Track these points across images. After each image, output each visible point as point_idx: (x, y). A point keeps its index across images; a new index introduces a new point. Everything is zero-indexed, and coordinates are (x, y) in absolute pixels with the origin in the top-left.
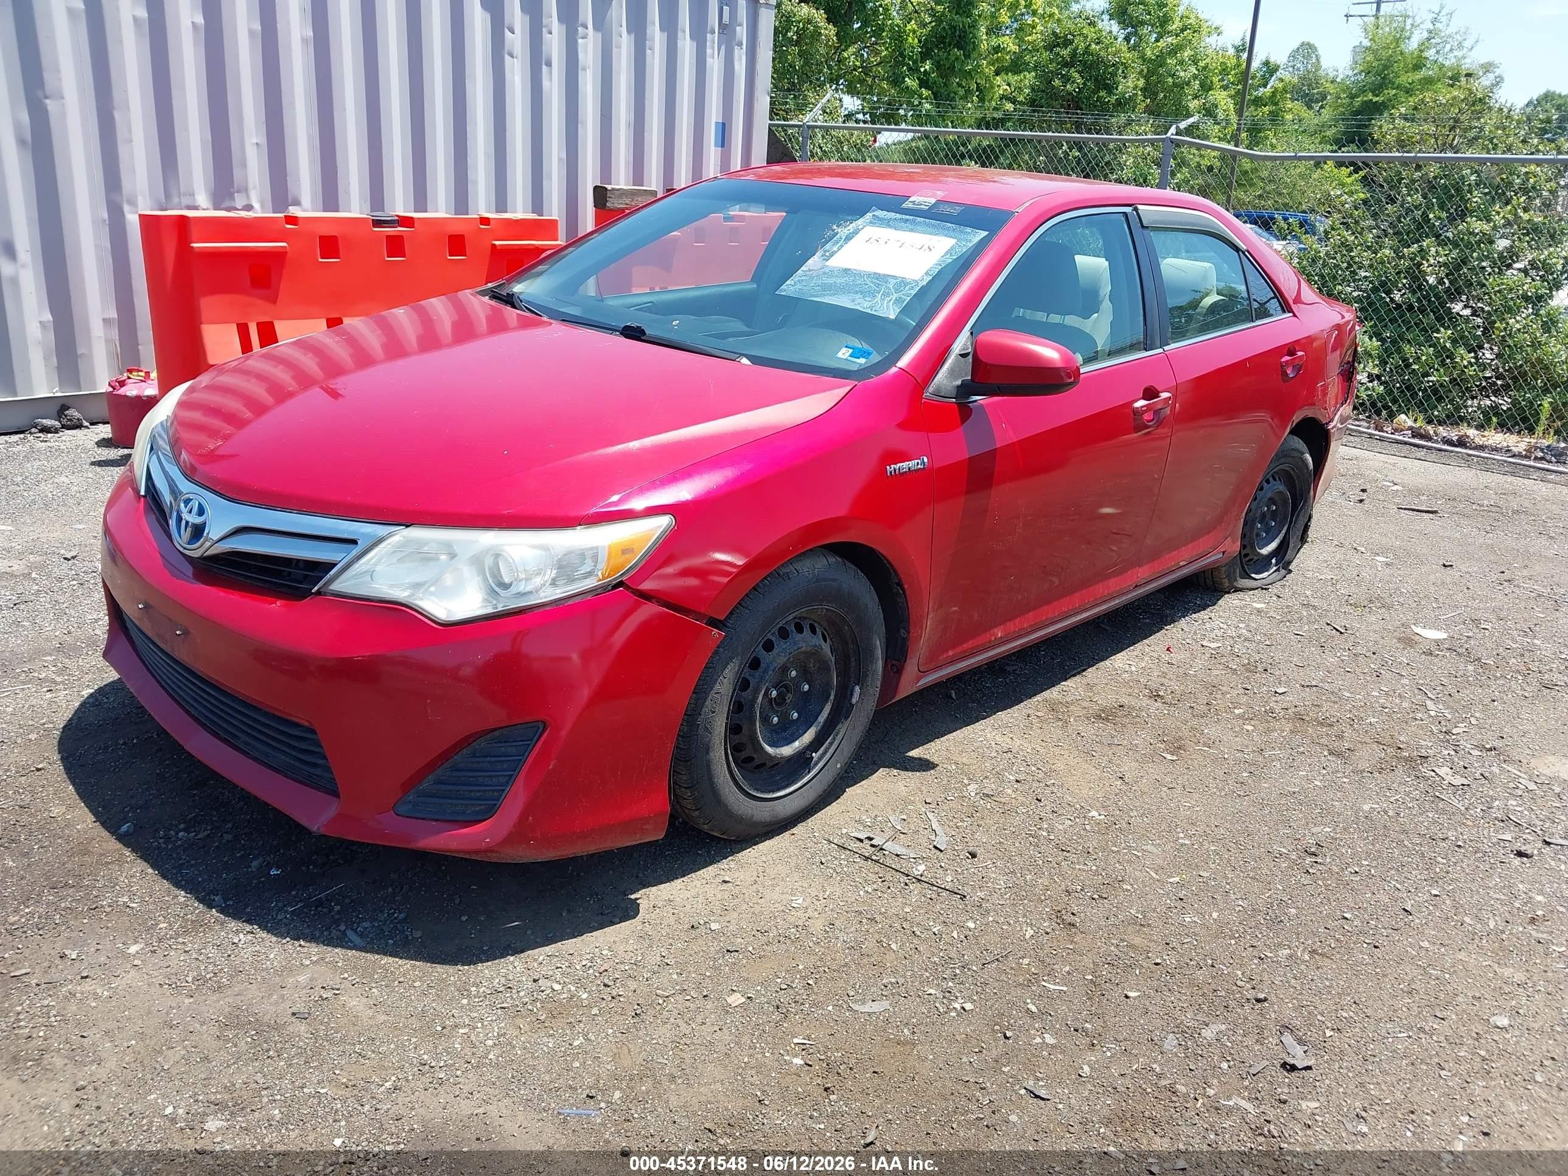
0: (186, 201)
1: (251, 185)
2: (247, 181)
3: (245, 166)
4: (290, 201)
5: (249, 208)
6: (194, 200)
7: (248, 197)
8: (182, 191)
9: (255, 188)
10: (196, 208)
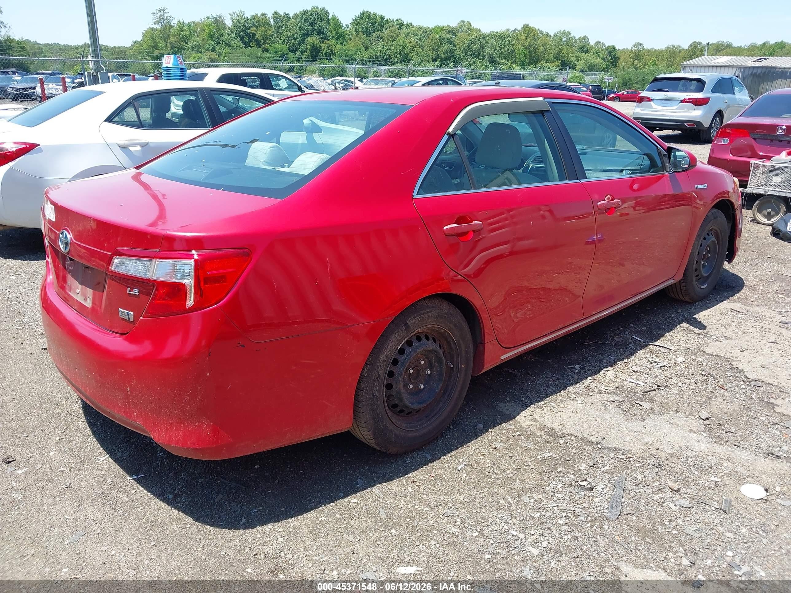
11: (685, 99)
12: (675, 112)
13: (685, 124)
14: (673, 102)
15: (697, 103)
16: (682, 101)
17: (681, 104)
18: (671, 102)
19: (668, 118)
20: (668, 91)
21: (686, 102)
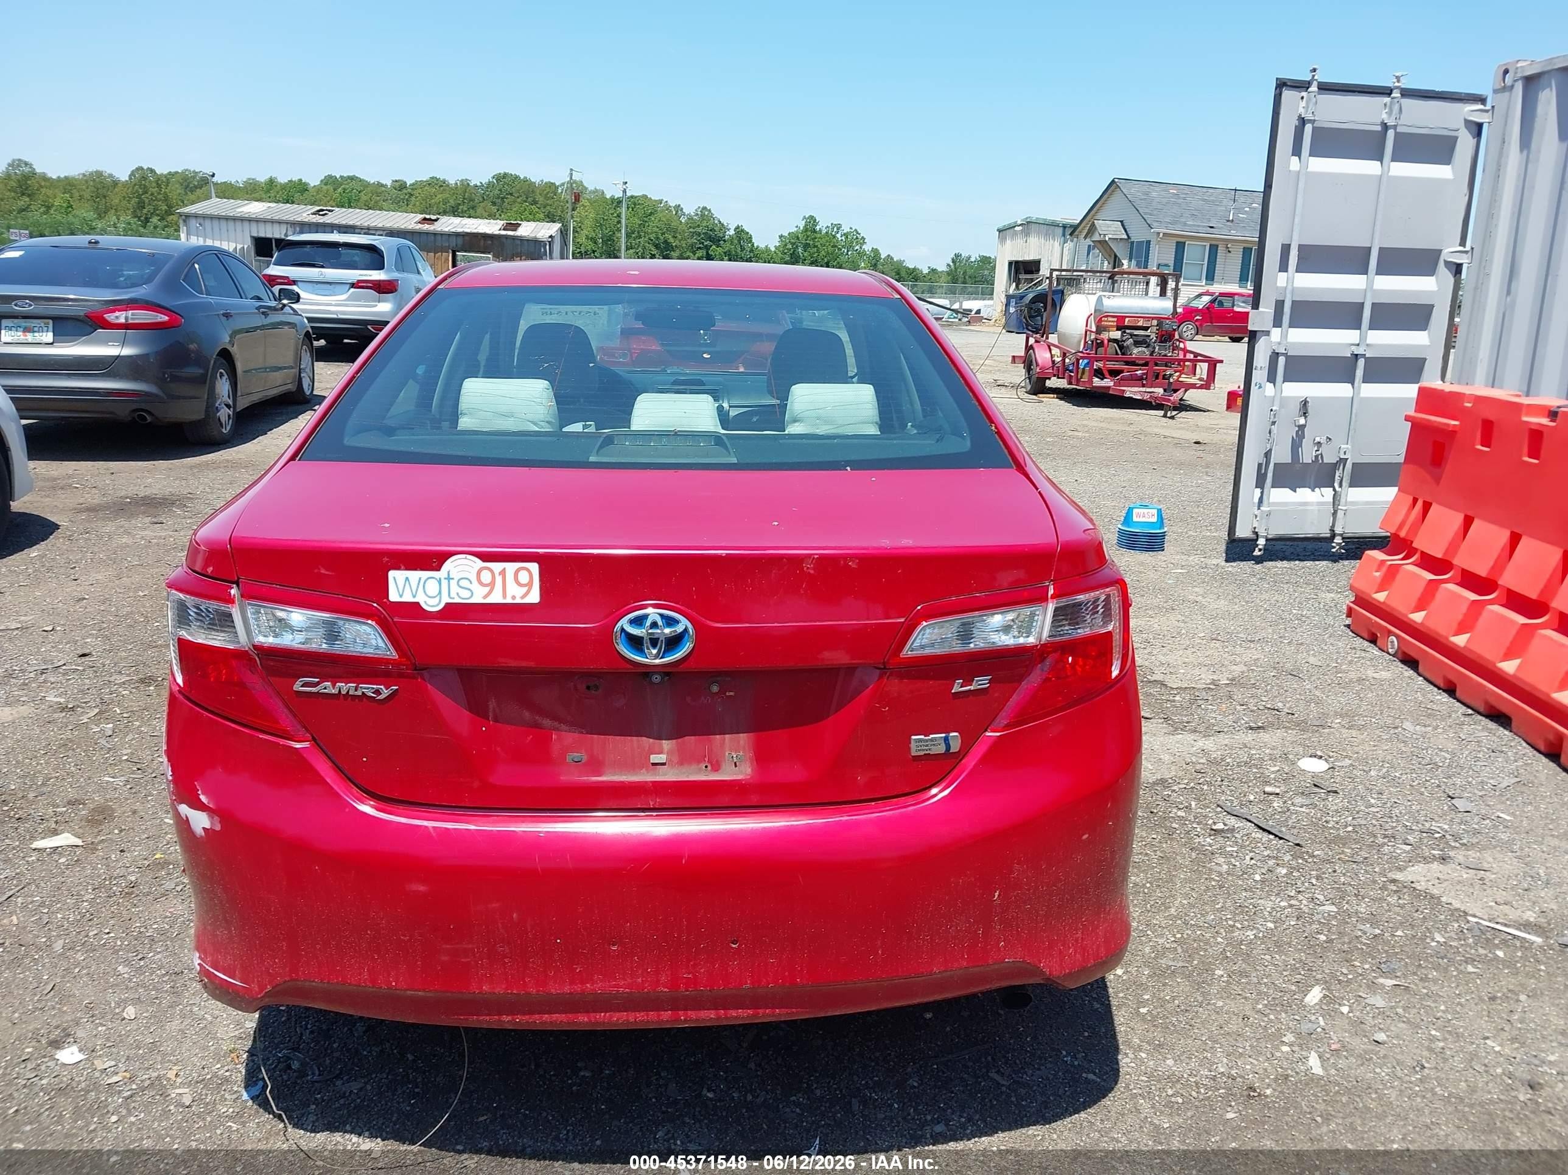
11: (359, 281)
12: (346, 305)
13: (369, 327)
14: (338, 286)
15: (384, 288)
16: (353, 285)
17: (352, 290)
18: (333, 286)
19: (335, 316)
20: (322, 267)
21: (362, 287)
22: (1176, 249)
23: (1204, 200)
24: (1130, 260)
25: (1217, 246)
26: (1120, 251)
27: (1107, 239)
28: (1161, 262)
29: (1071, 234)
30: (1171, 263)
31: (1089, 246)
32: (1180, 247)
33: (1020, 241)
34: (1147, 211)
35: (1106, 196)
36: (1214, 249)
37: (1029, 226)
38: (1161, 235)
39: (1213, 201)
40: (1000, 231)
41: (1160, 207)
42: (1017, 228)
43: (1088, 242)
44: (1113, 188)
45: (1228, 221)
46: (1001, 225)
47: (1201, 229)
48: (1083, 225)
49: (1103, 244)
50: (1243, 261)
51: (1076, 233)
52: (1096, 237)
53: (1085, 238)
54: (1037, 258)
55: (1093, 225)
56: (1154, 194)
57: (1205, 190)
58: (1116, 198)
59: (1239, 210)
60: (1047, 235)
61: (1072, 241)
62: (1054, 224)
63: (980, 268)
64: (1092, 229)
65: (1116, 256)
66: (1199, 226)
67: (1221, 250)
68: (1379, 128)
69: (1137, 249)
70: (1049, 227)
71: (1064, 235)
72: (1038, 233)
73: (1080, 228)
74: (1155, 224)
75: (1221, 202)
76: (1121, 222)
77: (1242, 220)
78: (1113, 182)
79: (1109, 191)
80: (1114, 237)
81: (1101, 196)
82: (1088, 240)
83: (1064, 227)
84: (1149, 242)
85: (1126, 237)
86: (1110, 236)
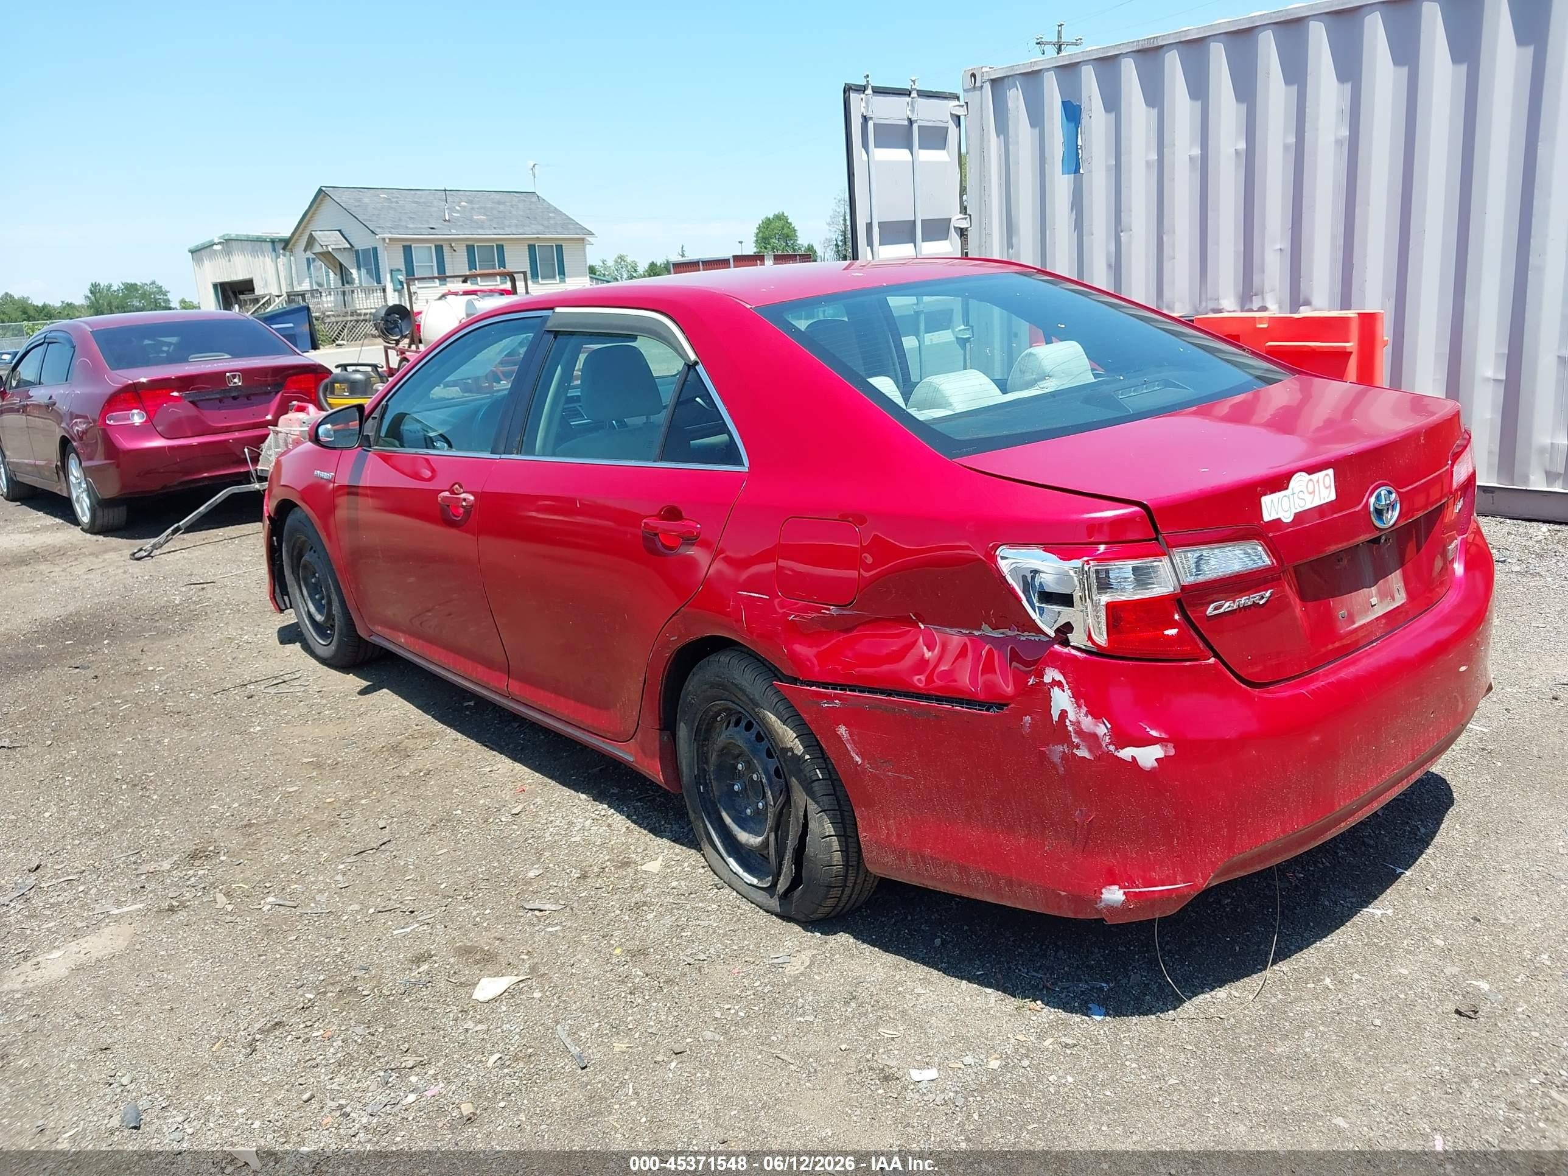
0: (1212, 305)
1: (1267, 288)
2: (1263, 285)
3: (1263, 272)
4: (1301, 300)
5: (1264, 309)
6: (1219, 304)
7: (1263, 299)
8: (1209, 296)
9: (1272, 290)
10: (1220, 311)
22: (404, 253)
23: (416, 202)
24: (359, 268)
25: (442, 246)
26: (347, 260)
27: (330, 250)
28: (393, 267)
29: (284, 249)
30: (403, 267)
31: (308, 259)
32: (407, 250)
33: (222, 261)
34: (365, 217)
35: (315, 206)
36: (439, 249)
37: (229, 244)
38: (387, 241)
39: (424, 203)
40: (192, 252)
41: (376, 212)
42: (215, 247)
43: (309, 254)
44: (321, 197)
45: (445, 221)
46: (193, 245)
47: (423, 231)
48: (296, 237)
49: (327, 256)
50: (468, 258)
51: (289, 247)
52: (317, 249)
53: (305, 250)
54: (247, 277)
55: (311, 236)
56: (366, 200)
57: (412, 192)
58: (327, 207)
59: (452, 210)
60: (254, 252)
61: (284, 255)
62: (259, 240)
63: (125, 297)
64: (311, 241)
65: (341, 265)
66: (420, 228)
67: (446, 249)
68: (906, 123)
69: (364, 259)
70: (254, 243)
71: (274, 250)
72: (243, 251)
73: (293, 242)
74: (378, 231)
75: (431, 203)
76: (340, 231)
77: (457, 219)
78: (320, 190)
79: (318, 200)
80: (337, 247)
81: (310, 207)
82: (308, 252)
83: (273, 241)
84: (375, 249)
85: (349, 246)
86: (334, 247)
